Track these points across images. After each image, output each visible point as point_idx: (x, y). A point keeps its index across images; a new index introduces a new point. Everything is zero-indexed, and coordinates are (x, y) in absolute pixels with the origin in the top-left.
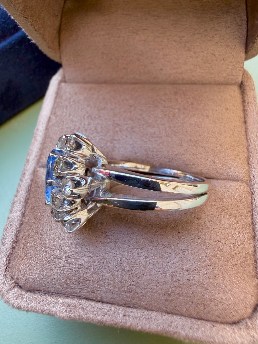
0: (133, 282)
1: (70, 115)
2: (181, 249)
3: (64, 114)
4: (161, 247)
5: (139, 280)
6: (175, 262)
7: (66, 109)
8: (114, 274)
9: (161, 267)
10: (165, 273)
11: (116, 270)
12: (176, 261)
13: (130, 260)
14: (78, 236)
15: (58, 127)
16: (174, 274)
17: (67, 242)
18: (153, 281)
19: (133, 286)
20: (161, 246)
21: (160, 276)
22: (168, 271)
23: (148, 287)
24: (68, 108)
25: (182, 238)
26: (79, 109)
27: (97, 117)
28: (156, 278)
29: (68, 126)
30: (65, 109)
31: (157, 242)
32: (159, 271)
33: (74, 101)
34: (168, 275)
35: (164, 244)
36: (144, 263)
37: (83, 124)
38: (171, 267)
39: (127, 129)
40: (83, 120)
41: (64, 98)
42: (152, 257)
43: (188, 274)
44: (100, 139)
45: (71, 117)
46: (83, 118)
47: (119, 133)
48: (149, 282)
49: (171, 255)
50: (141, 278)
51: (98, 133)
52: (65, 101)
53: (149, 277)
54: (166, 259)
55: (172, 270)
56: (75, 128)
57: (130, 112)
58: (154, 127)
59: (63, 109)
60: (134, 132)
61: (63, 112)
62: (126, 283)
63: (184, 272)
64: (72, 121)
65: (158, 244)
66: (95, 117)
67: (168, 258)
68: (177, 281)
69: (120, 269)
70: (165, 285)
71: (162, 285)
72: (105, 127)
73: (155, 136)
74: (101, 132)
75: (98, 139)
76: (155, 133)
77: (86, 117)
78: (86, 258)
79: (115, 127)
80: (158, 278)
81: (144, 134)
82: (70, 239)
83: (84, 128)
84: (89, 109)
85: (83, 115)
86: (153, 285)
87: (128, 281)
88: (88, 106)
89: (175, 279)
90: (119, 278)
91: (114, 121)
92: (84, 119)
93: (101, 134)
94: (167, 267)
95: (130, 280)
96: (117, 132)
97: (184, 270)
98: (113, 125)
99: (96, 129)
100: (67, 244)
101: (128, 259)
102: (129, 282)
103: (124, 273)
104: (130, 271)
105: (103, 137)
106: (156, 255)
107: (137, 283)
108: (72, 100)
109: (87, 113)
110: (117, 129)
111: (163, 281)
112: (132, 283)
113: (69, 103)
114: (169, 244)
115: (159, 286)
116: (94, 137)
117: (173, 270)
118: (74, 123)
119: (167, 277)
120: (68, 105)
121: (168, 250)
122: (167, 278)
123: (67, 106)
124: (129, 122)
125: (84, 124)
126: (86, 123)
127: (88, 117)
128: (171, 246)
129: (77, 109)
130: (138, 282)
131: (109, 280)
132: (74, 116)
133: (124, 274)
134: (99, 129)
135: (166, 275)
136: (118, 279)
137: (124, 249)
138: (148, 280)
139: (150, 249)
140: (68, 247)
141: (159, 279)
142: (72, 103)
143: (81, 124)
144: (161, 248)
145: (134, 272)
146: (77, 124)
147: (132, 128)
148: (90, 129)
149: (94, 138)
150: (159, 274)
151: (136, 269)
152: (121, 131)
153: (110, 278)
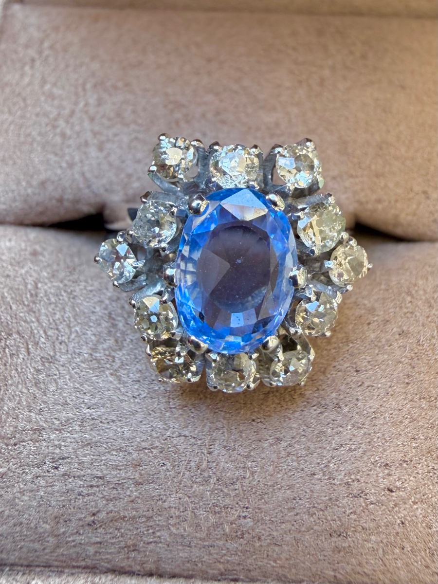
0: (247, 508)
1: (44, 82)
2: (365, 412)
3: (27, 80)
4: (315, 410)
5: (263, 501)
6: (353, 447)
7: (32, 67)
8: (194, 492)
9: (319, 463)
10: (329, 478)
11: (198, 480)
12: (355, 443)
13: (234, 450)
14: (87, 398)
15: (10, 112)
16: (353, 477)
17: (56, 416)
18: (301, 502)
19: (246, 521)
20: (315, 408)
21: (318, 487)
22: (337, 470)
23: (287, 518)
24: (38, 63)
25: (366, 384)
26: (67, 66)
27: (120, 84)
28: (306, 492)
29: (38, 109)
30: (27, 68)
31: (303, 399)
32: (314, 474)
33: (51, 47)
34: (338, 483)
35: (323, 403)
36: (274, 457)
37: (82, 104)
38: (346, 461)
39: (204, 116)
40: (82, 93)
41: (23, 40)
42: (293, 438)
43: (389, 475)
44: (131, 141)
45: (47, 87)
46: (80, 89)
47: (183, 124)
48: (289, 504)
49: (341, 429)
50: (266, 496)
51: (127, 125)
52: (27, 46)
53: (288, 492)
54: (329, 440)
55: (348, 467)
56: (59, 114)
57: (209, 73)
58: (274, 109)
59: (22, 68)
60: (224, 122)
61: (22, 76)
62: (226, 513)
63: (378, 469)
64: (51, 96)
65: (305, 403)
66: (115, 87)
67: (336, 438)
68: (362, 495)
69: (210, 477)
70: (332, 508)
71: (323, 508)
72: (145, 109)
73: (278, 132)
74: (135, 122)
75: (126, 139)
76: (277, 125)
77: (89, 86)
78: (112, 455)
79: (172, 111)
80: (312, 491)
81: (250, 128)
82: (62, 408)
83: (86, 112)
84: (95, 66)
85: (81, 81)
86: (298, 511)
87: (231, 508)
88: (93, 58)
89: (355, 491)
90: (207, 500)
91: (167, 94)
92: (84, 90)
93: (133, 127)
94: (334, 461)
95: (237, 504)
96: (177, 122)
97: (379, 465)
98: (165, 106)
99: (119, 115)
100: (57, 422)
101: (229, 449)
102: (236, 510)
103: (219, 487)
104: (238, 479)
105: (141, 136)
106: (303, 433)
107: (257, 510)
108: (46, 44)
109: (93, 74)
110: (178, 115)
111: (327, 498)
112: (243, 512)
113: (40, 53)
114: (335, 401)
115: (315, 514)
116: (116, 135)
117: (350, 467)
118: (56, 102)
119: (335, 487)
120: (36, 56)
121: (333, 418)
122: (334, 490)
123: (33, 60)
124: (209, 98)
125: (86, 105)
126: (92, 101)
127: (95, 86)
128: (340, 407)
129: (62, 66)
130: (259, 509)
131: (179, 509)
132: (55, 85)
133: (222, 491)
134: (128, 115)
135: (333, 482)
136: (205, 504)
137: (217, 423)
138: (287, 500)
139: (288, 418)
140: (60, 430)
141: (316, 495)
142: (46, 53)
143: (76, 103)
144: (315, 412)
145: (247, 481)
146: (65, 103)
147: (218, 113)
148: (103, 116)
149: (116, 139)
150: (313, 482)
151: (253, 473)
152: (187, 122)
153: (183, 505)
